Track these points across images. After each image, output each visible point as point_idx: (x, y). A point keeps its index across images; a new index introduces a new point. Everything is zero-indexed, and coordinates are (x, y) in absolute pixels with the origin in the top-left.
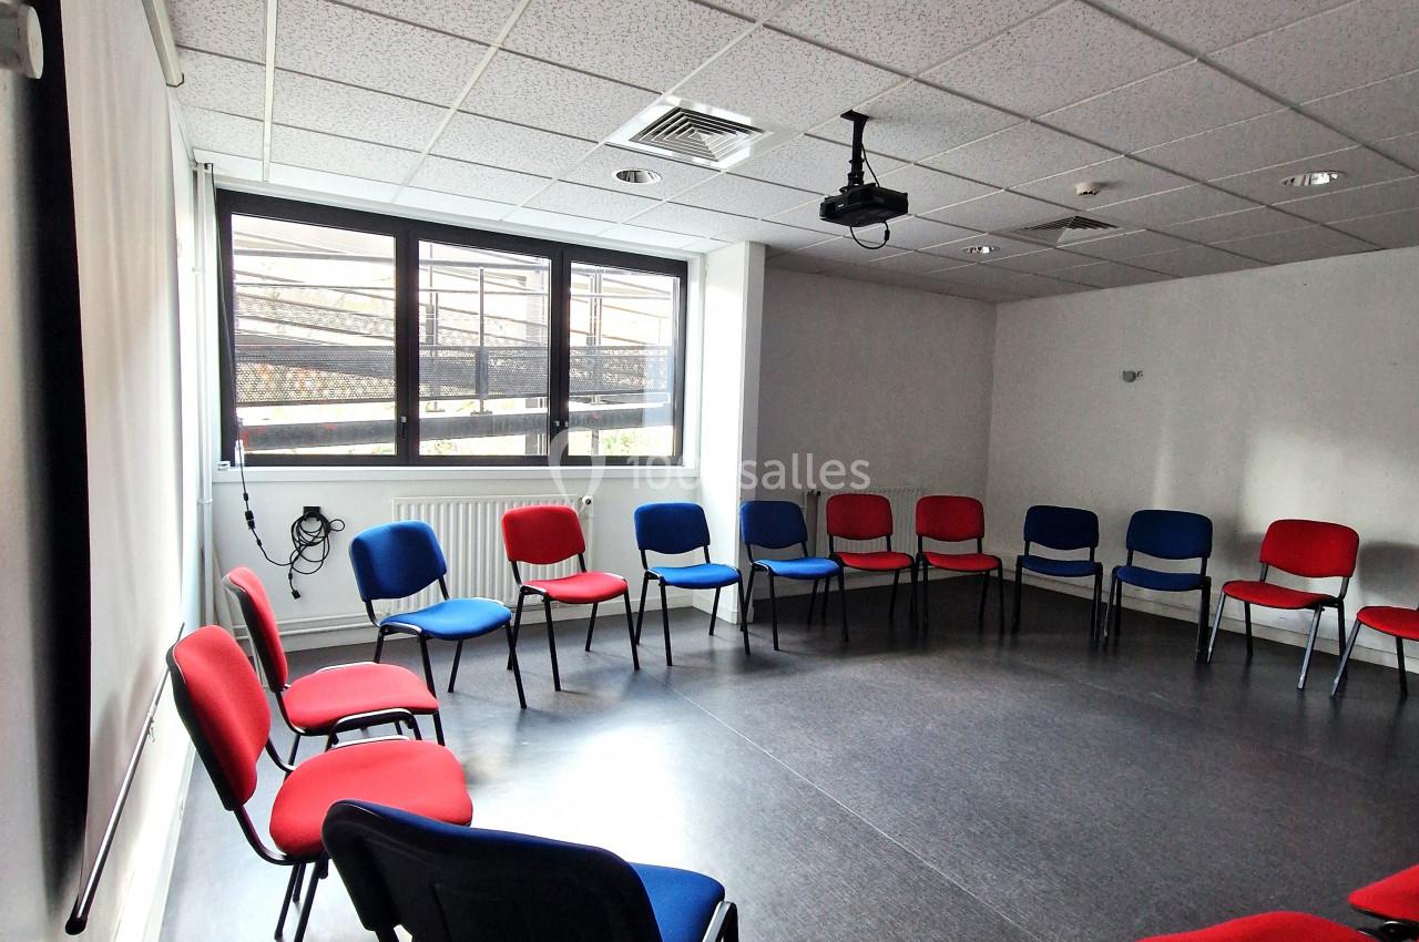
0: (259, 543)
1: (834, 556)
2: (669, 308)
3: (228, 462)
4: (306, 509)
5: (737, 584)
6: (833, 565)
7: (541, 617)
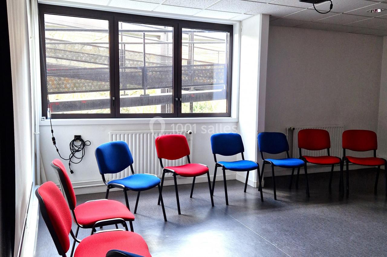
0: (57, 150)
1: (301, 158)
2: (224, 47)
3: (45, 117)
4: (76, 136)
5: (256, 170)
6: (301, 161)
7: (172, 183)
